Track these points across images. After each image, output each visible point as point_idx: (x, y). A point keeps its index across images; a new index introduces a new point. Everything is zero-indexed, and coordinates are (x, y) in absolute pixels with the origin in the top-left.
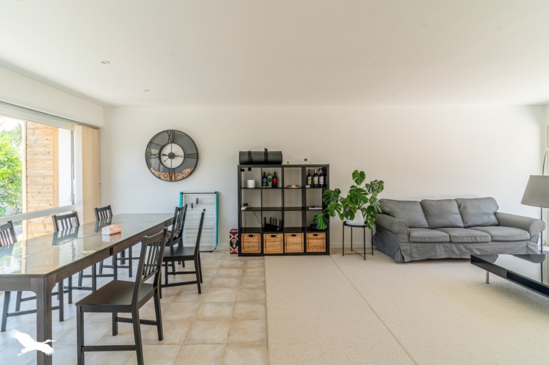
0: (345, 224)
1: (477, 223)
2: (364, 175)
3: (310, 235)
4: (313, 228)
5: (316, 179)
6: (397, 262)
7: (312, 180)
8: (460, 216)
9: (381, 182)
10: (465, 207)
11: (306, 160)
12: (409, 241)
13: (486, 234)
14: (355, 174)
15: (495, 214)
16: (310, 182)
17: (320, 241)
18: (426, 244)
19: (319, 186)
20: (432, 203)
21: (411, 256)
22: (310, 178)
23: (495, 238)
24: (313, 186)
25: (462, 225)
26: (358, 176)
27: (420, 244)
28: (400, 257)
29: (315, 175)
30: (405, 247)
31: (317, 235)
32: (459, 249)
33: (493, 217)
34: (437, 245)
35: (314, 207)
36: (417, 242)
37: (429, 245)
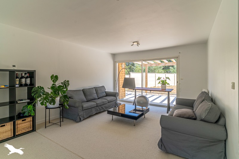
0: (46, 108)
1: (101, 96)
2: (58, 77)
3: (19, 122)
4: (21, 116)
5: (23, 80)
6: (77, 122)
7: (20, 81)
8: (96, 94)
9: (68, 81)
10: (97, 91)
11: (14, 66)
12: (82, 110)
13: (106, 100)
14: (52, 77)
15: (105, 92)
16: (18, 83)
17: (28, 123)
18: (89, 110)
19: (26, 85)
20: (87, 90)
21: (83, 117)
22: (18, 79)
23: (109, 101)
24: (21, 85)
25: (97, 98)
26: (55, 78)
27: (87, 110)
28: (79, 119)
29: (22, 77)
30: (81, 113)
31: (25, 120)
32: (99, 109)
33: (105, 93)
34: (92, 109)
35: (22, 100)
36: (86, 110)
37: (90, 109)
